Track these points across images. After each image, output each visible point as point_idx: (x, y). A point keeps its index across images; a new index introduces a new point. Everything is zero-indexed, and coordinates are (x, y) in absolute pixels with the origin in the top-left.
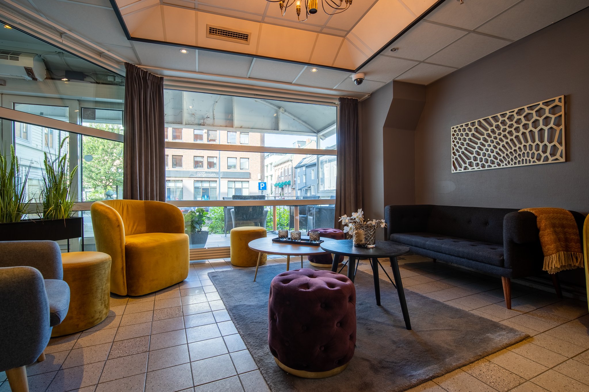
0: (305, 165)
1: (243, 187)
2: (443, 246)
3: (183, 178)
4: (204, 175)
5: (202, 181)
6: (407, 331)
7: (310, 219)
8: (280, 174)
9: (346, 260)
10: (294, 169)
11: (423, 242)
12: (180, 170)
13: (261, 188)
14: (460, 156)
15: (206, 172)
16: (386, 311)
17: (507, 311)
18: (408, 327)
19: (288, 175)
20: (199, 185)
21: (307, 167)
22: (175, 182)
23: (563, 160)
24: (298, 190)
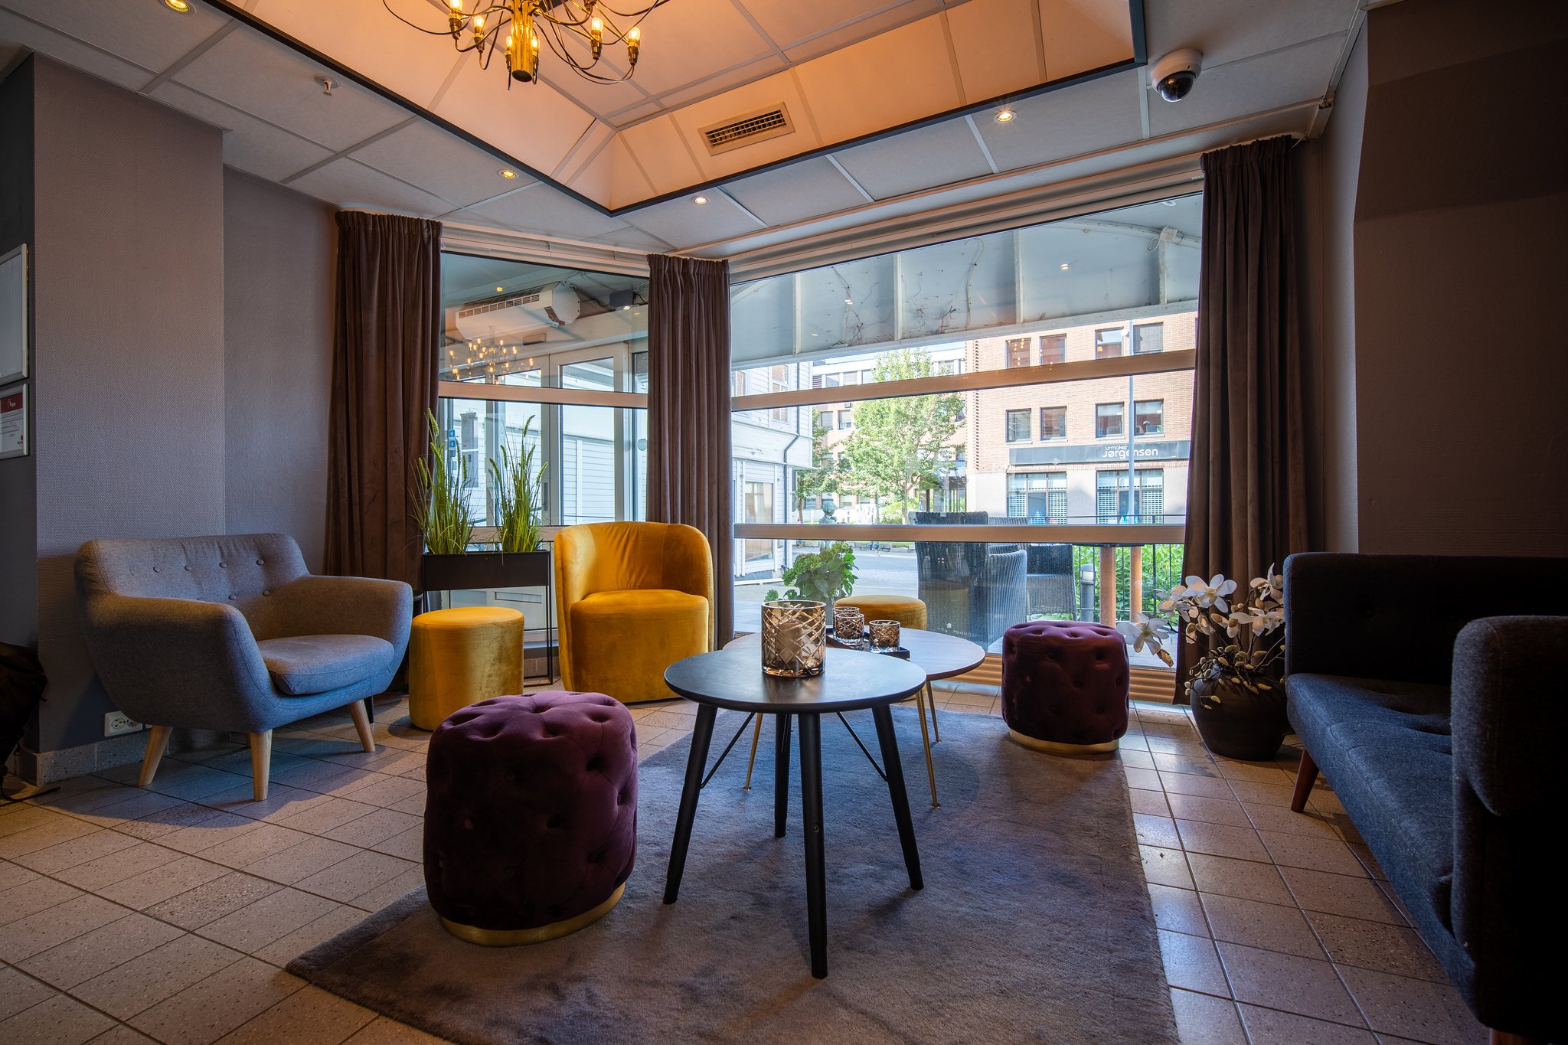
3: (1068, 466)
4: (1124, 455)
5: (1118, 472)
12: (1061, 445)
15: (1130, 447)
20: (1111, 482)
22: (1047, 477)
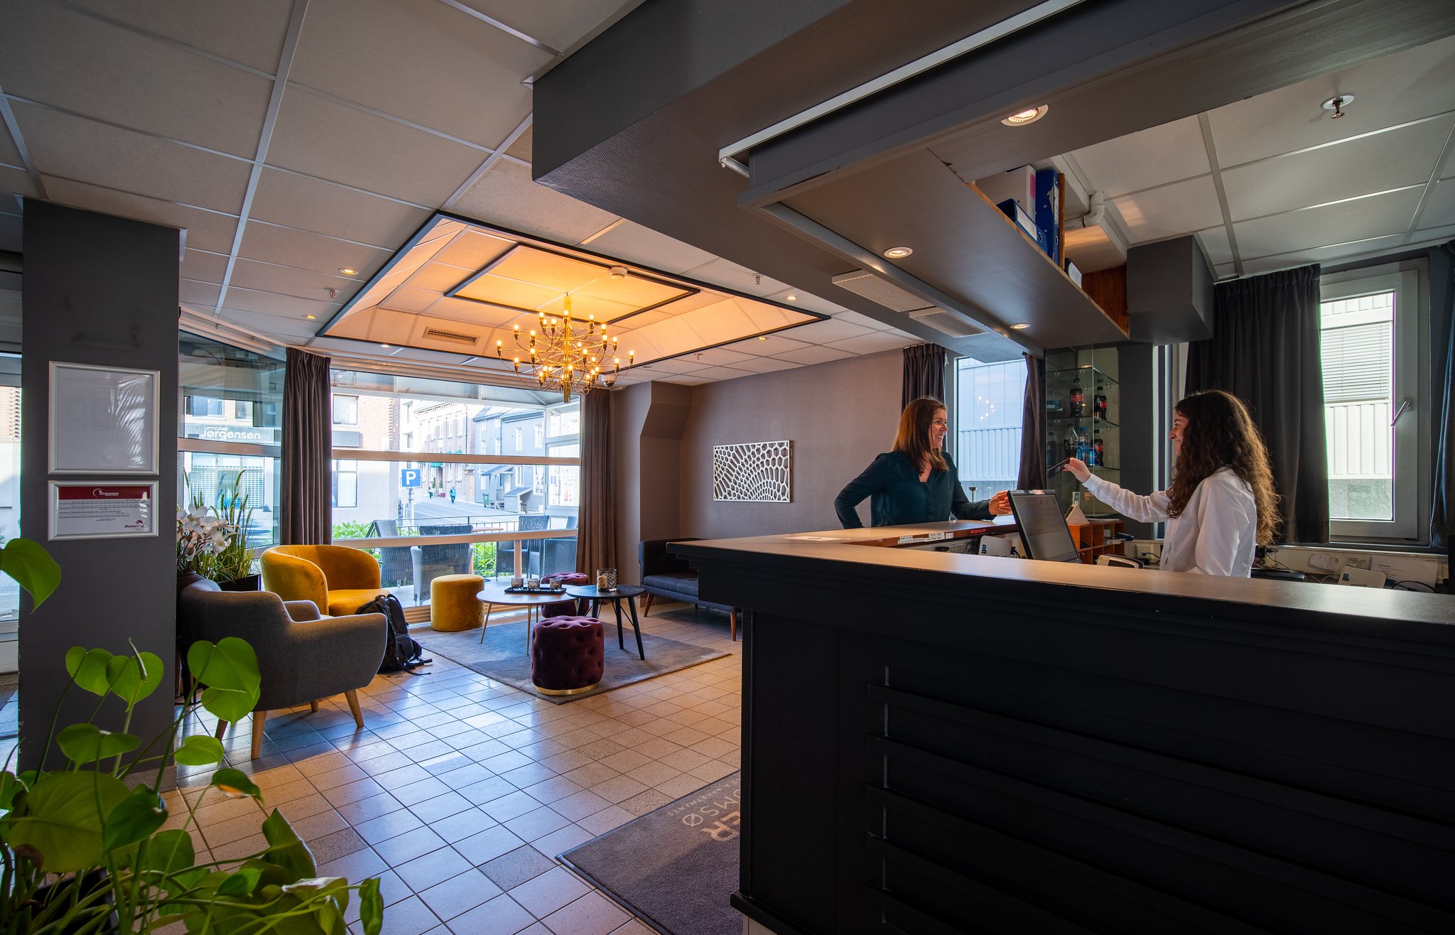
0: (499, 416)
1: (339, 470)
2: (690, 587)
4: (225, 437)
6: (642, 661)
7: (535, 556)
8: (432, 432)
9: (591, 603)
10: (470, 422)
11: (674, 584)
13: (408, 483)
14: (721, 482)
15: (232, 429)
16: (627, 652)
17: (733, 642)
18: (643, 658)
19: (454, 438)
21: (503, 420)
23: (788, 501)
24: (483, 475)
